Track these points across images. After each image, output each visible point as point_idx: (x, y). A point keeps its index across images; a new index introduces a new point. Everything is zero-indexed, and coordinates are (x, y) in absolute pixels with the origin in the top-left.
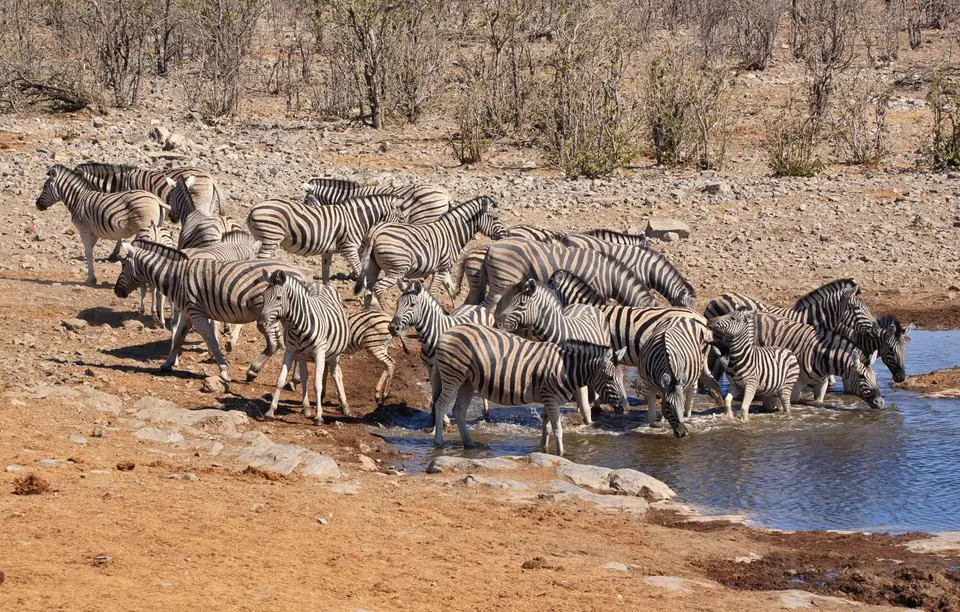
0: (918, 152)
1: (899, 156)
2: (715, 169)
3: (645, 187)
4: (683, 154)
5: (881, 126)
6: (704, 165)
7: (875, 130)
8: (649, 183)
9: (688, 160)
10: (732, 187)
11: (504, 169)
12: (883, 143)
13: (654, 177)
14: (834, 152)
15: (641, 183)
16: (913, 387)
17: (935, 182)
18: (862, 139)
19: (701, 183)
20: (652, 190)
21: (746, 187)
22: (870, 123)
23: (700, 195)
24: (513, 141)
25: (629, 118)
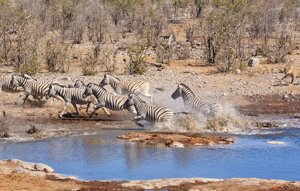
0: (125, 69)
1: (120, 70)
2: (66, 73)
3: (45, 79)
4: (56, 68)
5: (115, 61)
6: (63, 72)
7: (113, 62)
8: (47, 77)
9: (58, 70)
10: (71, 79)
11: (2, 72)
12: (115, 66)
13: (48, 75)
14: (101, 68)
15: (44, 77)
16: (124, 138)
17: (130, 77)
18: (109, 65)
19: (62, 77)
20: (47, 79)
21: (75, 79)
22: (111, 60)
23: (62, 81)
24: (5, 64)
25: (40, 58)
